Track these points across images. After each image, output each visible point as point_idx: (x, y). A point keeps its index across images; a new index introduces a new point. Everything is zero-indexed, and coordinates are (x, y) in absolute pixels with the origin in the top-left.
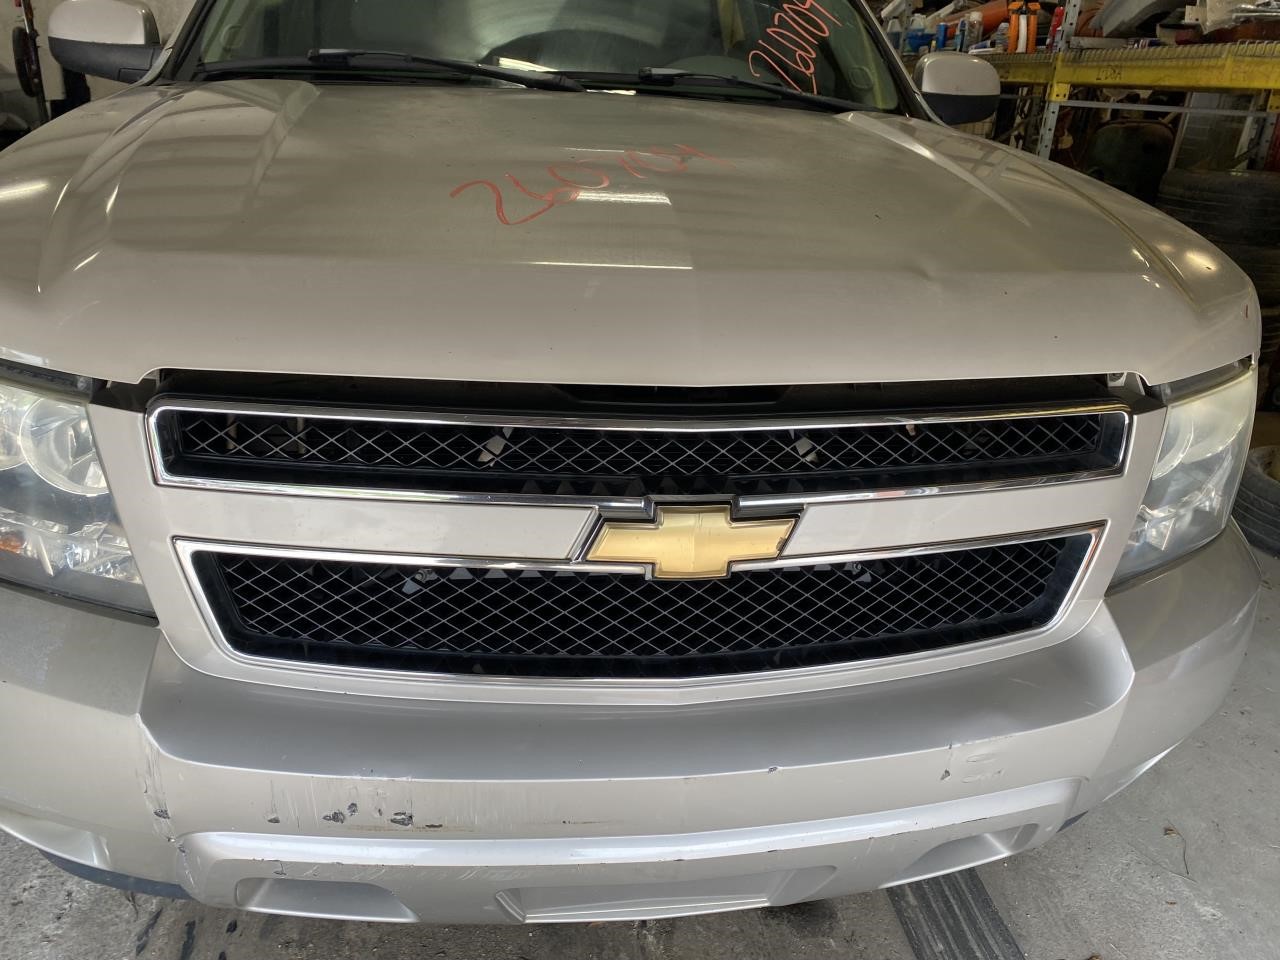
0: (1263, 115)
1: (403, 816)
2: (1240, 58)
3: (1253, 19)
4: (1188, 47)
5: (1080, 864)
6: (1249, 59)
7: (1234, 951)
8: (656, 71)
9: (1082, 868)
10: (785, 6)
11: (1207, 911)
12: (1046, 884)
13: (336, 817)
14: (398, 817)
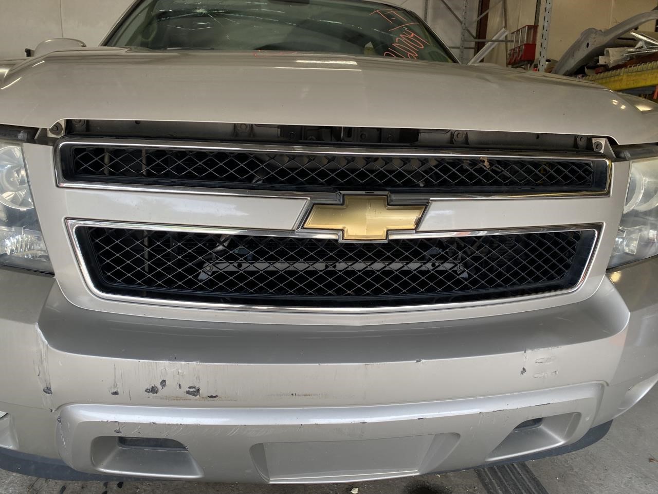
1: (194, 389)
2: (630, 74)
3: (634, 57)
5: (602, 478)
6: (635, 73)
9: (603, 480)
10: (401, 35)
12: (583, 489)
13: (153, 390)
14: (191, 390)
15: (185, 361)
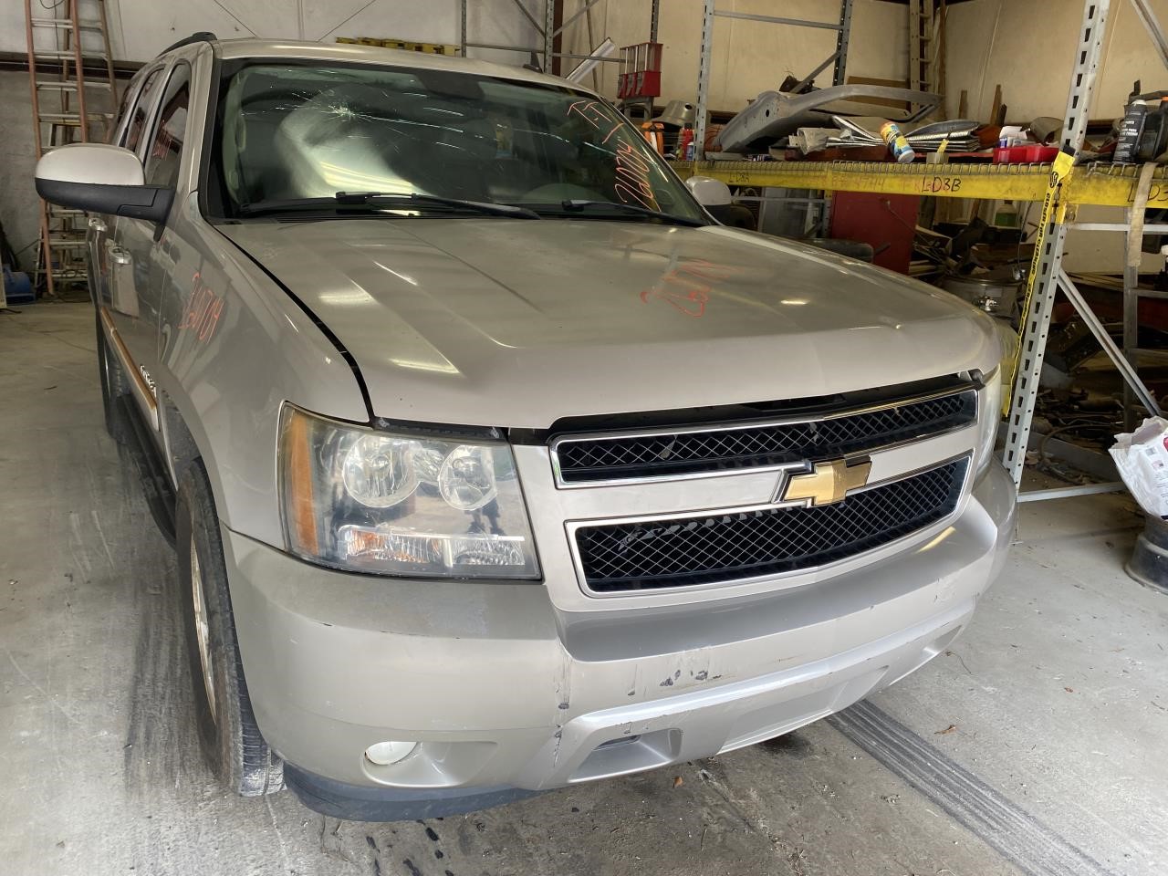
0: (822, 201)
1: (703, 674)
2: (837, 172)
4: (791, 163)
6: (843, 173)
7: (1013, 705)
8: (574, 202)
10: (618, 151)
11: (989, 689)
13: (669, 682)
14: (701, 675)
15: (699, 647)
